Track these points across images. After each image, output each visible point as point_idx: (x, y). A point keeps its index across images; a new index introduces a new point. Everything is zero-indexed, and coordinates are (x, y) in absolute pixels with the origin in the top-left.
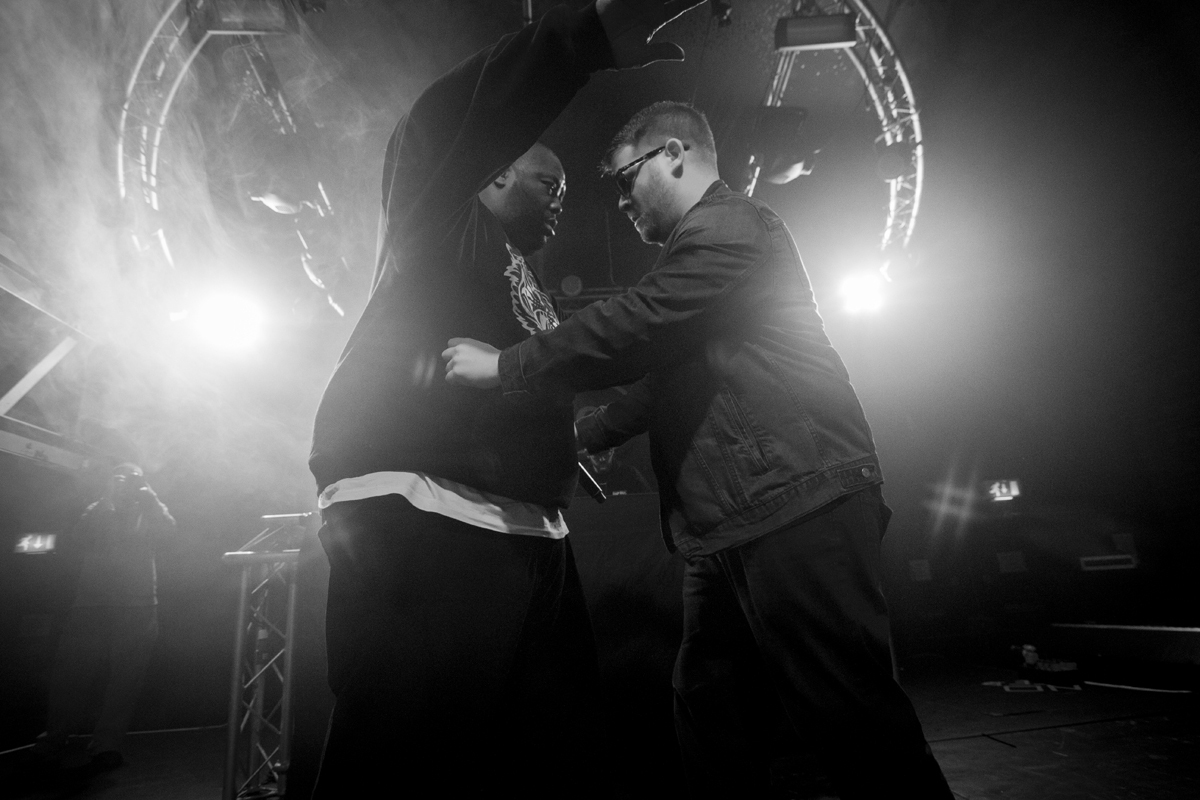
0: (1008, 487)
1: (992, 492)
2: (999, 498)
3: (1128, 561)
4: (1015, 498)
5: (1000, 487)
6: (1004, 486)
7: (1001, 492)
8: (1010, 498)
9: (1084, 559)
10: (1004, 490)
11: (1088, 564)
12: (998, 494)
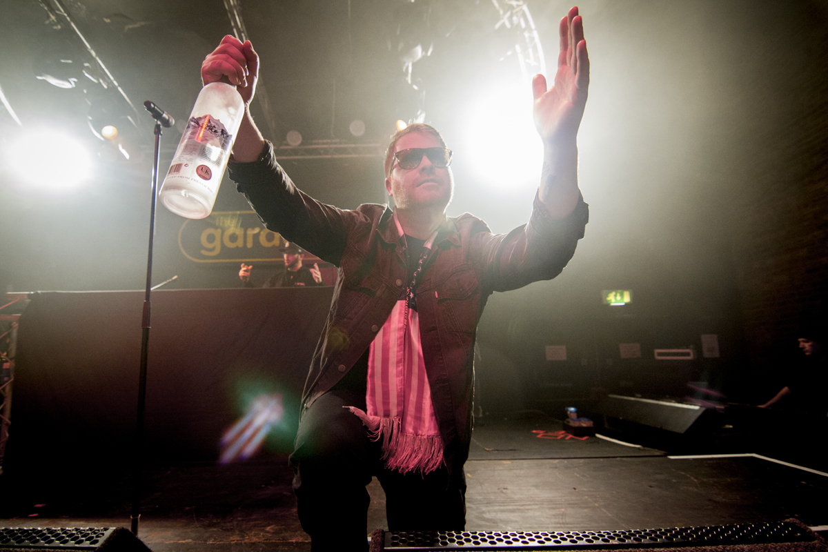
0: (622, 295)
1: (608, 299)
2: (613, 304)
3: (688, 354)
4: (626, 304)
5: (616, 296)
6: (618, 295)
7: (615, 299)
8: (623, 304)
9: (657, 351)
10: (619, 298)
11: (660, 354)
12: (613, 300)
